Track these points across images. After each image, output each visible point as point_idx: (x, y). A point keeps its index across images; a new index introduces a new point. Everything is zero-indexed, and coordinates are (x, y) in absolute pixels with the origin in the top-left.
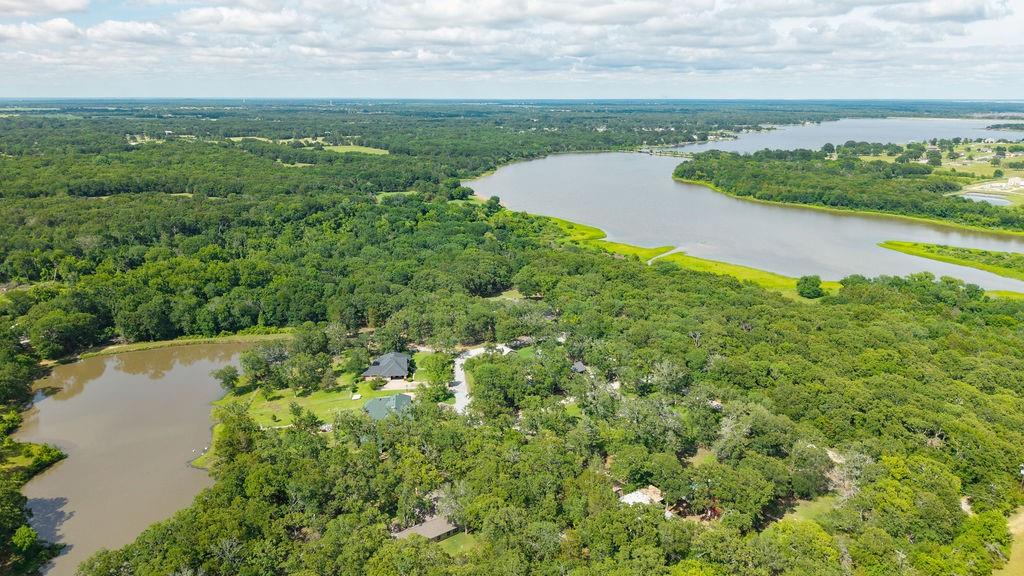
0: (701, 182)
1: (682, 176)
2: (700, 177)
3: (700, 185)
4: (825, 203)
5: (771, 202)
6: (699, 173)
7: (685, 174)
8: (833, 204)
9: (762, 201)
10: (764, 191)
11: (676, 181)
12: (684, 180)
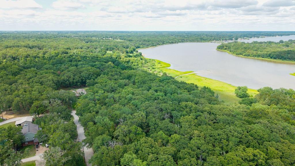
0: (226, 51)
1: (219, 49)
2: (226, 49)
3: (225, 52)
4: (271, 58)
5: (249, 57)
6: (225, 47)
7: (220, 48)
8: (275, 58)
9: (245, 57)
10: (247, 53)
11: (217, 50)
12: (220, 50)
